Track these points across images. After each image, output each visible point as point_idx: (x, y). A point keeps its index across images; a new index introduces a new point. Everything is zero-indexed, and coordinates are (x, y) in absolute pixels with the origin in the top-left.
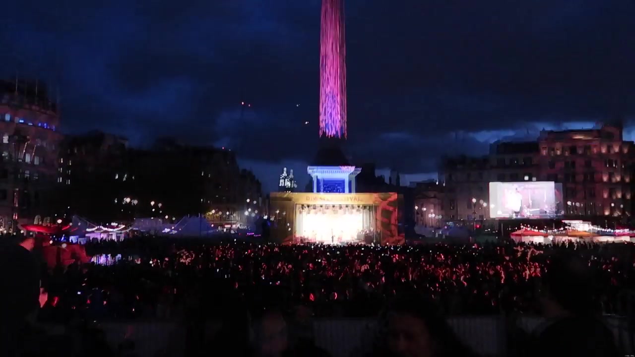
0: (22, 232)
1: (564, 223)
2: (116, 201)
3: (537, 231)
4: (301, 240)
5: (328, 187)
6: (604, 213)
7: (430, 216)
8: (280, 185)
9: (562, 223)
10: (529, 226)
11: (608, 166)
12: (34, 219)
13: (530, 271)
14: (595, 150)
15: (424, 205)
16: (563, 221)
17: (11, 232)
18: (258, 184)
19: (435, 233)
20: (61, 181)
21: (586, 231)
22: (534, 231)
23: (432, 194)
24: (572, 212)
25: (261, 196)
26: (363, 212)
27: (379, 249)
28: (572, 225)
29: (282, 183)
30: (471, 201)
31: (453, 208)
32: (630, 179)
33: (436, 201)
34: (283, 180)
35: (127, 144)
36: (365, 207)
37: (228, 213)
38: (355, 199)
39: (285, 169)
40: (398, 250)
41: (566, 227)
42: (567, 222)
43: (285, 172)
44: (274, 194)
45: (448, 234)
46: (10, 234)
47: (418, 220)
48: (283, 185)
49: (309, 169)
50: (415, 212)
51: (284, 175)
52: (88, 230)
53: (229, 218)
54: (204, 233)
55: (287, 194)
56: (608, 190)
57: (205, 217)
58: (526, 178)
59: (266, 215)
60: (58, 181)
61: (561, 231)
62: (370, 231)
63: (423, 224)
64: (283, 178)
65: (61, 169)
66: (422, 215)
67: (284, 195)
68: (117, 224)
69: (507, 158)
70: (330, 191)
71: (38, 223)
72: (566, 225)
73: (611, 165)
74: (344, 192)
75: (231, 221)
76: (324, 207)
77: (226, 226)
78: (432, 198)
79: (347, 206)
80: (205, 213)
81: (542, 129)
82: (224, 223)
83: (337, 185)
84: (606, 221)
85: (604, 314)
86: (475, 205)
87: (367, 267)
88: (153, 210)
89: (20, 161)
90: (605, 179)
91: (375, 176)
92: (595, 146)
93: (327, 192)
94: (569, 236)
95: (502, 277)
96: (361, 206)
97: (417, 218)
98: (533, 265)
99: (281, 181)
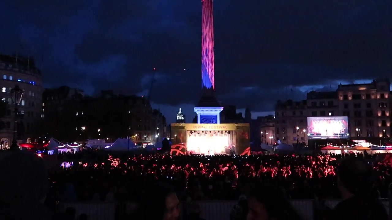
0: (19, 148)
1: (354, 142)
2: (77, 129)
3: (337, 147)
4: (191, 153)
5: (207, 120)
6: (379, 136)
7: (270, 138)
8: (177, 119)
9: (353, 142)
10: (332, 144)
11: (381, 106)
12: (27, 140)
13: (328, 170)
14: (373, 97)
15: (267, 131)
16: (354, 141)
17: (7, 147)
18: (164, 118)
19: (273, 148)
20: (43, 117)
21: (368, 147)
22: (335, 147)
23: (271, 124)
24: (359, 135)
25: (165, 126)
26: (229, 136)
27: (234, 157)
28: (359, 143)
29: (178, 117)
30: (296, 128)
31: (285, 133)
32: (390, 114)
33: (274, 128)
34: (179, 116)
35: (83, 94)
36: (229, 132)
37: (145, 136)
38: (224, 127)
39: (180, 109)
40: (246, 158)
41: (355, 145)
42: (356, 141)
43: (180, 111)
44: (173, 125)
45: (277, 148)
46: (6, 148)
47: (262, 140)
48: (179, 119)
49: (195, 109)
50: (261, 135)
51: (179, 112)
52: (59, 147)
53: (146, 139)
54: (130, 148)
55: (182, 124)
56: (381, 122)
57: (131, 139)
58: (330, 114)
59: (168, 137)
60: (42, 117)
61: (352, 147)
62: (233, 147)
63: (266, 143)
64: (179, 115)
65: (43, 109)
66: (265, 138)
67: (180, 125)
68: (77, 143)
69: (318, 102)
70: (208, 123)
71: (29, 143)
72: (355, 143)
73: (383, 106)
74: (217, 123)
75: (147, 141)
76: (204, 132)
77: (144, 144)
78: (271, 126)
79: (219, 132)
80: (131, 136)
81: (340, 84)
82: (142, 142)
83: (212, 119)
84: (380, 141)
85: (380, 198)
86: (298, 131)
87: (227, 168)
88: (99, 134)
89: (18, 104)
90: (379, 115)
91: (236, 114)
92: (373, 94)
93: (206, 123)
94: (357, 150)
95: (311, 175)
96: (227, 132)
97: (262, 139)
98: (330, 167)
99: (178, 116)
